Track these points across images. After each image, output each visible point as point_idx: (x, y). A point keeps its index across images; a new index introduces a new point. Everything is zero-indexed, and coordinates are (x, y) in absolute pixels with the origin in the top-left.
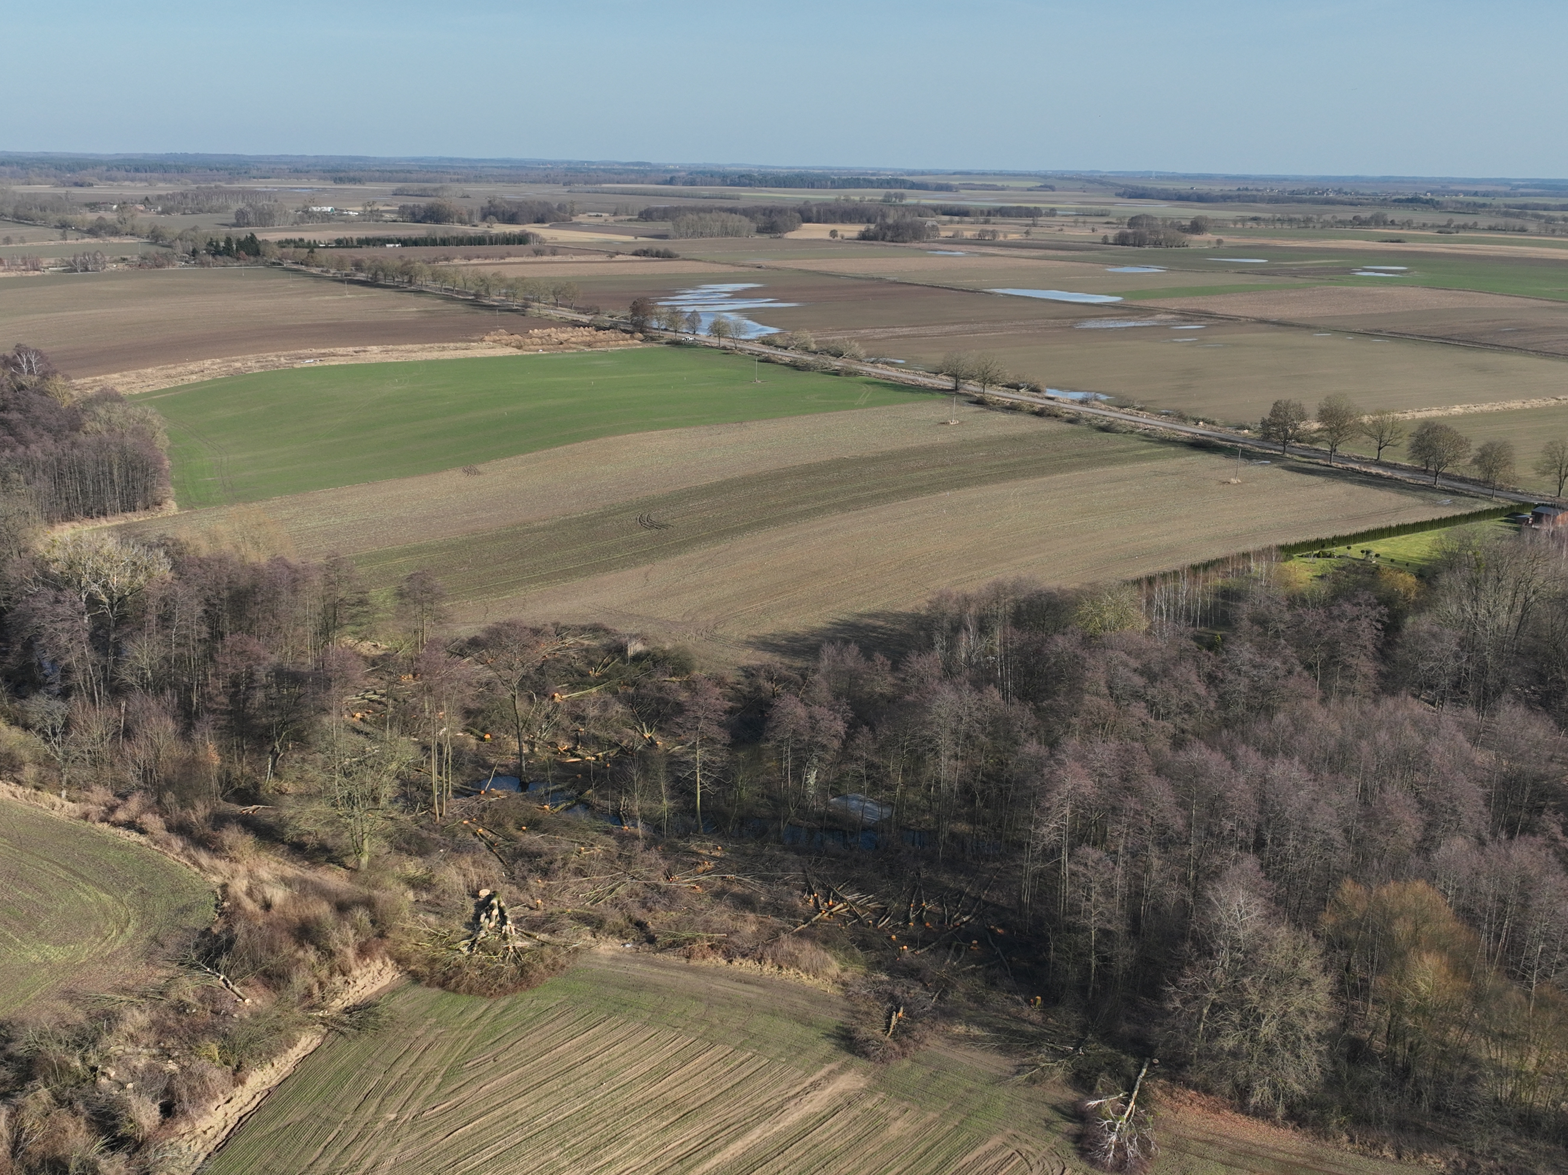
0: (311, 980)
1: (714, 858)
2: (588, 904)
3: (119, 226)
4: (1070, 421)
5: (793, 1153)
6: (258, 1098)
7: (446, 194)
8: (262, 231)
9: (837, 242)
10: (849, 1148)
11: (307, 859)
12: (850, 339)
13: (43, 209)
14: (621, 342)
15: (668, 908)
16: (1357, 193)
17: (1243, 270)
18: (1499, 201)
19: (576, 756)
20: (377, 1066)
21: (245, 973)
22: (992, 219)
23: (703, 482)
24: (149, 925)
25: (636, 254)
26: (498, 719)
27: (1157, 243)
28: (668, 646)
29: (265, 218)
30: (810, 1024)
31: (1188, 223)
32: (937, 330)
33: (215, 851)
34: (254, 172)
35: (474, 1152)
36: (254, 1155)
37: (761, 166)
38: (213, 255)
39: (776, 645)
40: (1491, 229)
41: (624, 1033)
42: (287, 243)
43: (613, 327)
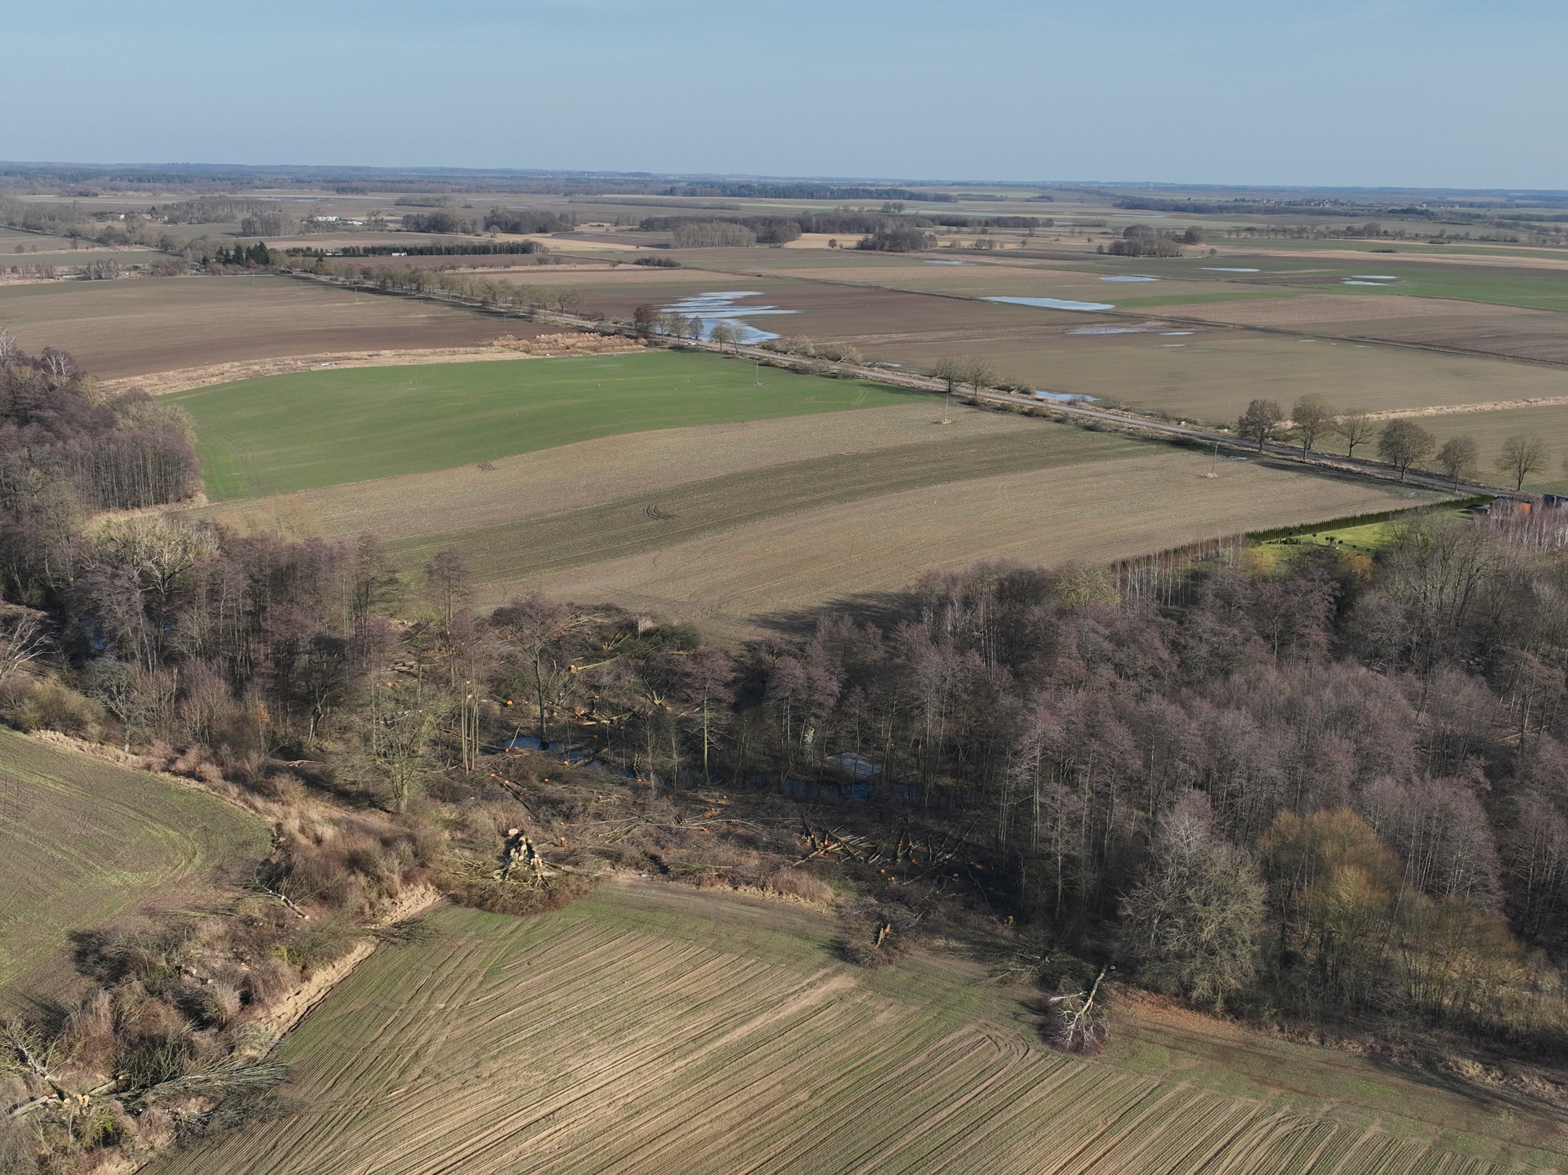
0: (362, 901)
1: (720, 806)
2: (607, 842)
3: (128, 235)
4: (1058, 421)
5: (791, 1035)
6: (323, 992)
7: (448, 204)
8: (269, 241)
9: (836, 251)
10: (841, 1033)
11: (351, 804)
12: (848, 344)
13: (52, 218)
14: (626, 347)
15: (680, 846)
16: (1353, 204)
17: (1233, 279)
18: (1494, 212)
19: (592, 720)
20: (425, 968)
21: (304, 894)
22: (990, 229)
23: (706, 477)
24: (213, 857)
25: (638, 263)
26: (519, 687)
27: (1151, 253)
28: (676, 623)
29: (272, 228)
30: (807, 938)
31: (1183, 233)
32: (932, 336)
33: (268, 796)
34: (257, 183)
35: (514, 1032)
36: (323, 1034)
37: (762, 177)
38: (224, 263)
39: (777, 623)
40: (1483, 239)
41: (642, 944)
42: (295, 252)
43: (618, 333)
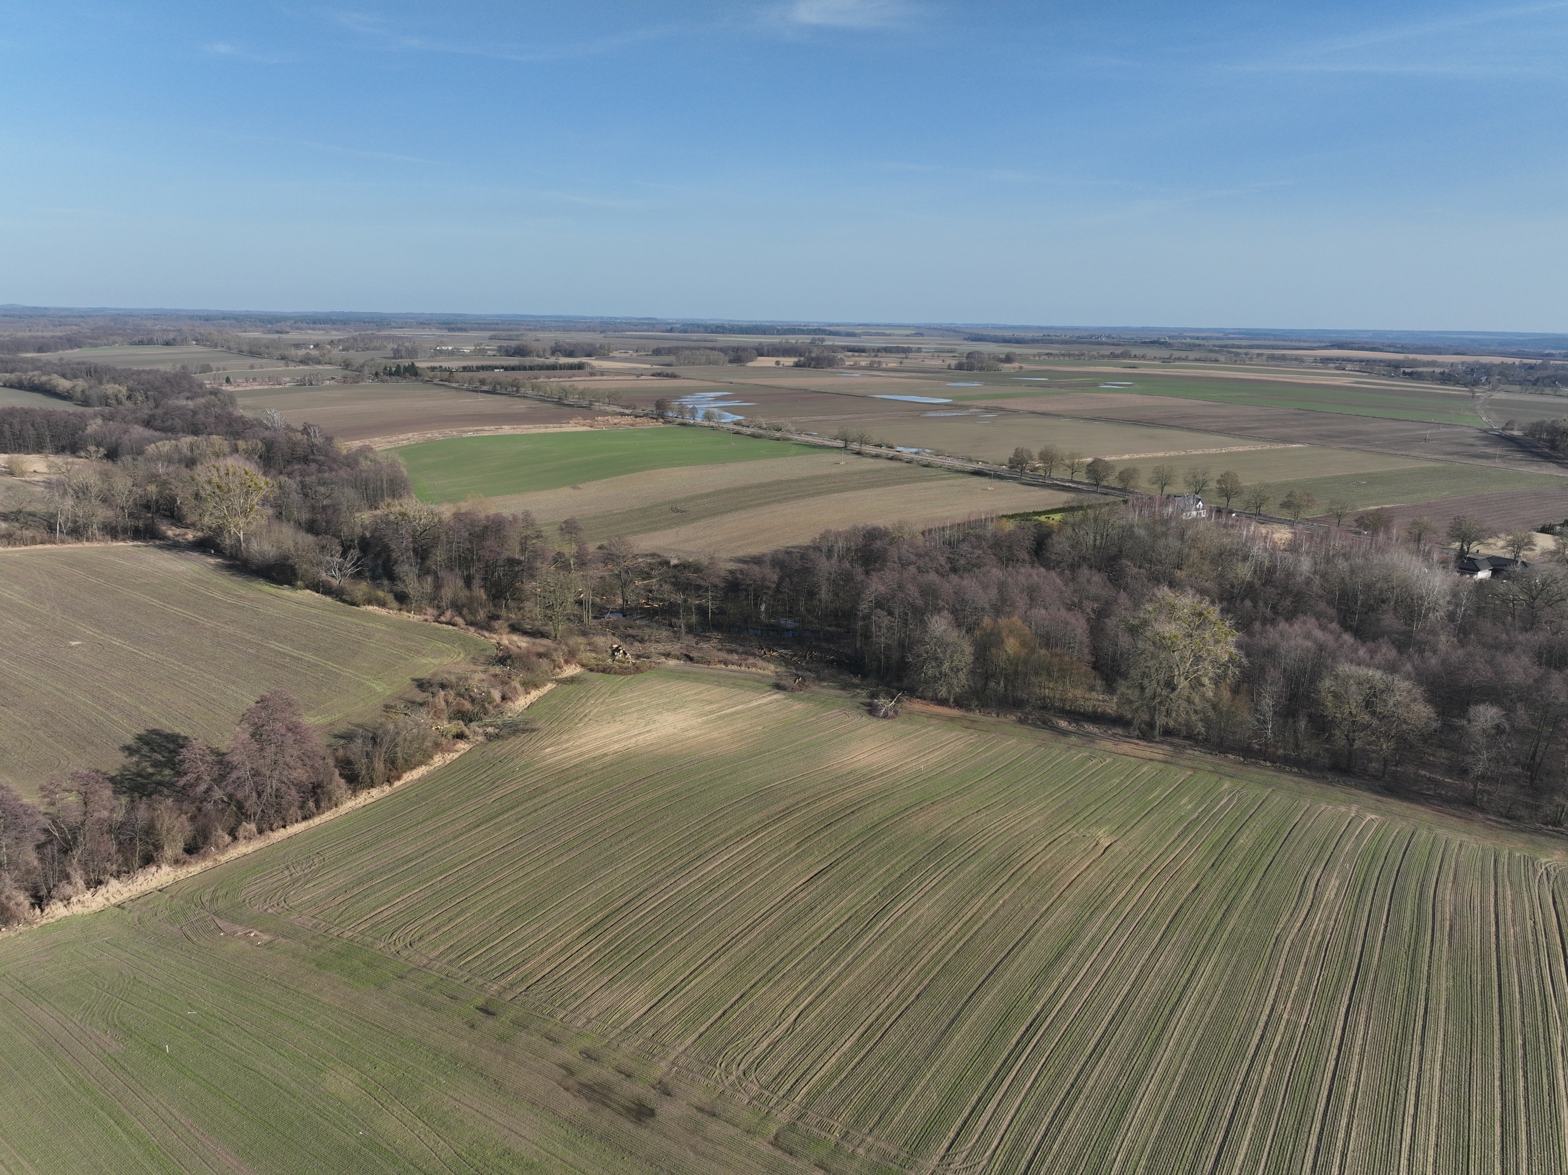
0: (547, 669)
1: (718, 638)
2: (662, 650)
3: (320, 358)
5: (753, 712)
6: (537, 698)
7: (524, 338)
8: (415, 361)
9: (780, 368)
11: (533, 636)
12: (786, 422)
13: (266, 348)
14: (651, 424)
15: (699, 652)
19: (649, 605)
20: (582, 691)
23: (704, 492)
24: (469, 654)
25: (653, 375)
26: (609, 591)
27: (981, 369)
28: (691, 560)
29: (413, 353)
30: (761, 682)
32: (837, 417)
33: (490, 630)
35: (627, 709)
38: (389, 376)
40: (1196, 360)
41: (684, 684)
42: (433, 369)
43: (646, 415)
